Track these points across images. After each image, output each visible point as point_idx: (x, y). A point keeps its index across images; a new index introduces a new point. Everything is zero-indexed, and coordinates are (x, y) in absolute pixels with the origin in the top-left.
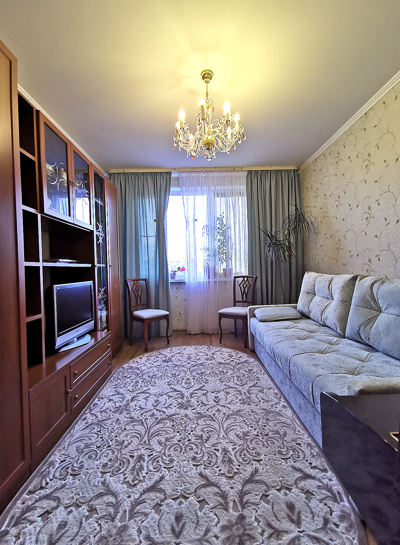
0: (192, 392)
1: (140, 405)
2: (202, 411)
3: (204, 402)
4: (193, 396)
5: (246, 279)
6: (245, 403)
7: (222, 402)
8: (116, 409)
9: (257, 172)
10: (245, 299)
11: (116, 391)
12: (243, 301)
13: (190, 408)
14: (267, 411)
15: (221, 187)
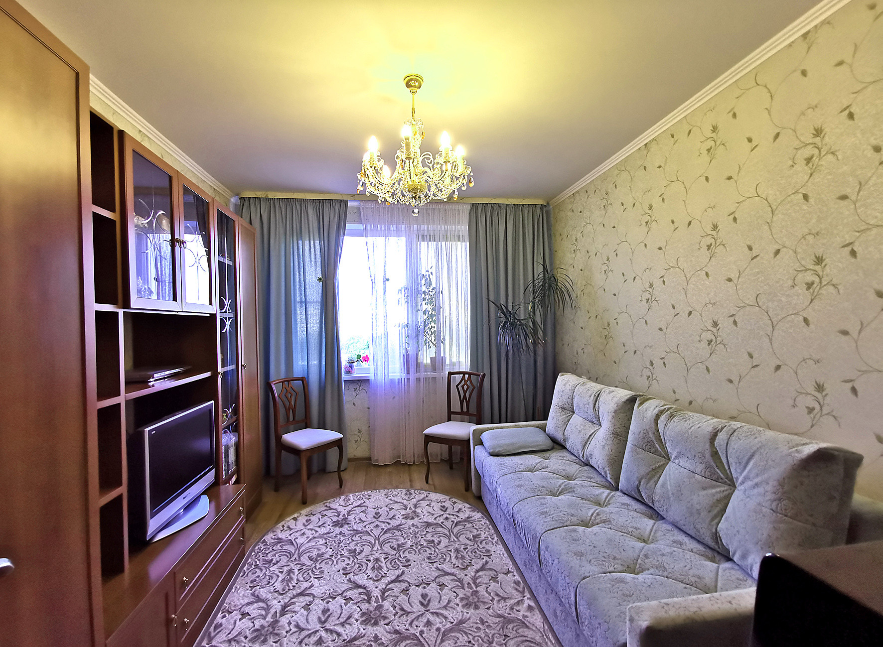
0: (384, 586)
1: (297, 623)
2: (402, 628)
3: (406, 608)
4: (386, 595)
5: (467, 376)
6: (470, 605)
7: (434, 606)
8: (255, 634)
9: (485, 205)
10: (465, 410)
11: (253, 594)
12: (462, 413)
13: (382, 623)
14: (505, 618)
15: (428, 227)
